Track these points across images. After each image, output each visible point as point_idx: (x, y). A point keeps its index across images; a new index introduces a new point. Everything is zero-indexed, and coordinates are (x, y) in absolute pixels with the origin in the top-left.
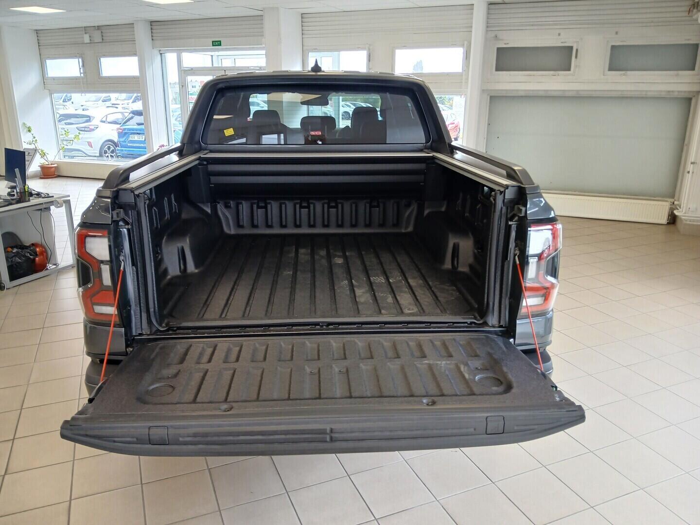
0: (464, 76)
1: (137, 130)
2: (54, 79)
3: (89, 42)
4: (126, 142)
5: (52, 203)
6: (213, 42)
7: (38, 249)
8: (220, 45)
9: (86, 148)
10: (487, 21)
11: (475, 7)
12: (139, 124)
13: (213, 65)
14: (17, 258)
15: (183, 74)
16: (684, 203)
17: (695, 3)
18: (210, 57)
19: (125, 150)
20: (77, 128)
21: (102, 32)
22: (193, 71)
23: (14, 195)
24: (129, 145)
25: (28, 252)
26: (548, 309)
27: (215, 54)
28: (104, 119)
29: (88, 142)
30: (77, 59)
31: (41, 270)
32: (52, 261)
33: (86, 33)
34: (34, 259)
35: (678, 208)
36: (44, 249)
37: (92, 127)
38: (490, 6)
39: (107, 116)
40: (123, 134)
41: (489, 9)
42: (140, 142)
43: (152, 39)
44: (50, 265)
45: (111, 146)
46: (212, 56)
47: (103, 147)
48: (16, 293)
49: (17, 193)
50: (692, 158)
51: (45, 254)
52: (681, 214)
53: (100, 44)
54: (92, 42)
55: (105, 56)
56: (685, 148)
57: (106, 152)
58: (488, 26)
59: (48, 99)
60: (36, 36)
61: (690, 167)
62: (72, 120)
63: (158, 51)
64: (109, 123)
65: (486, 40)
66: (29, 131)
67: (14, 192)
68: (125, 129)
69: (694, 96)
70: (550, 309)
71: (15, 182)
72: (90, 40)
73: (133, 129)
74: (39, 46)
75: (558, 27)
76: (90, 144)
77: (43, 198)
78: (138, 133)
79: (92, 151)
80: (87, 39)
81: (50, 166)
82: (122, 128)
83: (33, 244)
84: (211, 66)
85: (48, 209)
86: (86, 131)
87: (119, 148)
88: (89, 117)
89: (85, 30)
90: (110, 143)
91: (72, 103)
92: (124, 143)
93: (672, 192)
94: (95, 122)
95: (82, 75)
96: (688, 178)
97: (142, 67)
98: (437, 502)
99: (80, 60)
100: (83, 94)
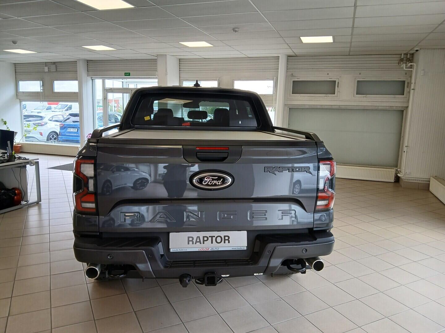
0: (274, 97)
1: (72, 125)
2: (23, 93)
3: (47, 71)
4: (65, 133)
5: (28, 163)
6: (125, 73)
7: (16, 192)
8: (130, 75)
9: (38, 136)
10: (287, 66)
11: (280, 58)
12: (74, 122)
13: (123, 87)
14: (4, 196)
15: (105, 92)
16: (403, 170)
17: (401, 59)
18: (122, 83)
19: (64, 138)
20: (33, 123)
21: (56, 66)
22: (112, 90)
23: (5, 157)
24: (66, 134)
25: (11, 193)
26: (330, 207)
27: (125, 80)
28: (51, 119)
29: (40, 132)
30: (39, 81)
31: (17, 205)
32: (25, 199)
33: (46, 66)
34: (14, 197)
35: (400, 173)
36: (20, 192)
37: (43, 123)
38: (288, 57)
39: (52, 116)
40: (63, 128)
41: (288, 59)
42: (75, 133)
43: (88, 71)
44: (23, 202)
45: (54, 135)
46: (123, 82)
47: (49, 136)
48: (3, 218)
49: (7, 156)
50: (406, 144)
51: (20, 195)
52: (402, 176)
53: (55, 73)
54: (49, 71)
55: (57, 80)
56: (402, 138)
57: (51, 139)
58: (287, 69)
59: (19, 105)
60: (14, 67)
61: (405, 149)
62: (30, 119)
63: (91, 78)
64: (54, 121)
65: (287, 77)
66: (5, 124)
67: (5, 156)
68: (64, 125)
69: (405, 109)
70: (332, 208)
71: (6, 150)
72: (49, 70)
73: (70, 125)
74: (15, 73)
75: (328, 70)
76: (41, 134)
77: (22, 160)
78: (73, 127)
79: (42, 138)
80: (46, 69)
81: (17, 146)
82: (62, 124)
83: (13, 189)
84: (122, 87)
85: (25, 167)
86: (40, 126)
87: (60, 136)
88: (41, 117)
89: (46, 64)
90: (54, 133)
91: (26, 110)
92: (63, 134)
93: (396, 164)
94: (46, 120)
95: (42, 91)
96: (404, 155)
97: (80, 87)
98: (271, 326)
99: (41, 82)
100: (41, 102)
